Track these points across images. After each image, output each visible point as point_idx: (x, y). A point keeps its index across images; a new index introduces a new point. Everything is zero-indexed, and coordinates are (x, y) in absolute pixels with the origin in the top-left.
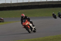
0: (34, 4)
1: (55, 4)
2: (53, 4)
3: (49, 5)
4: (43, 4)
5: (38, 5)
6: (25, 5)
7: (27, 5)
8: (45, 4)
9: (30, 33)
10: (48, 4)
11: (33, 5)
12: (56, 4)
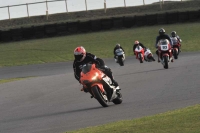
0: (65, 21)
1: (132, 15)
2: (127, 15)
3: (113, 19)
4: (93, 18)
5: (78, 23)
6: (35, 25)
7: (43, 24)
8: (101, 18)
9: (104, 105)
10: (109, 17)
11: (63, 24)
12: (135, 16)
